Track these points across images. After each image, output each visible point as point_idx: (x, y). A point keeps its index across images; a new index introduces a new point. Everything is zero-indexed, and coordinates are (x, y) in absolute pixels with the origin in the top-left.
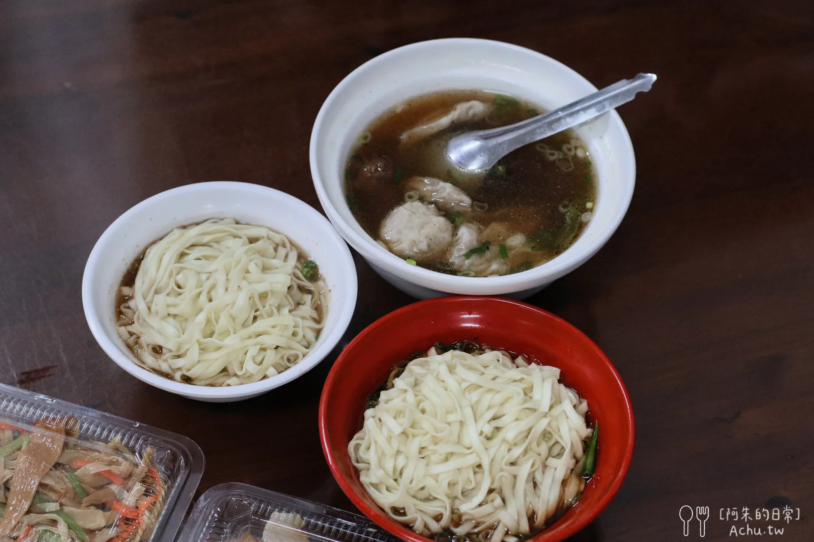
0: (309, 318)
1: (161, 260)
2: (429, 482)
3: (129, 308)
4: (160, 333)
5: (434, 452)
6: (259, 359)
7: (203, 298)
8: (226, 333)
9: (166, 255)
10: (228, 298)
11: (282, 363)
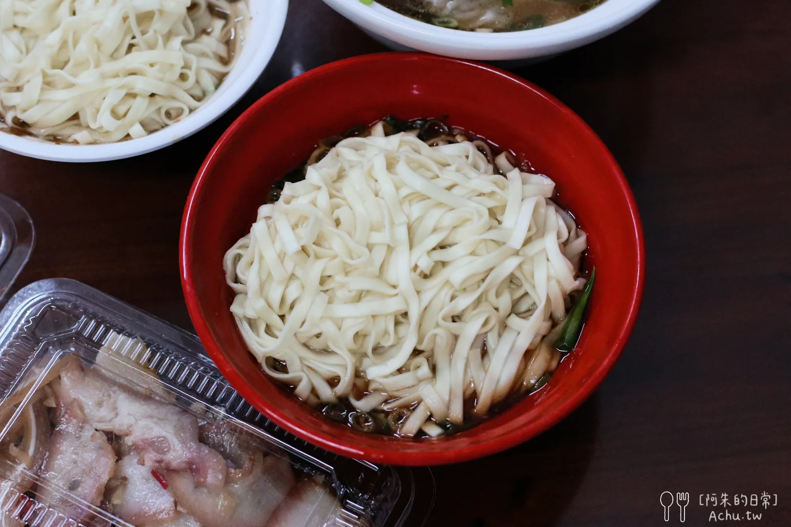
0: (211, 55)
2: (328, 328)
5: (343, 286)
6: (121, 110)
7: (64, 8)
8: (82, 65)
10: (98, 14)
11: (156, 117)
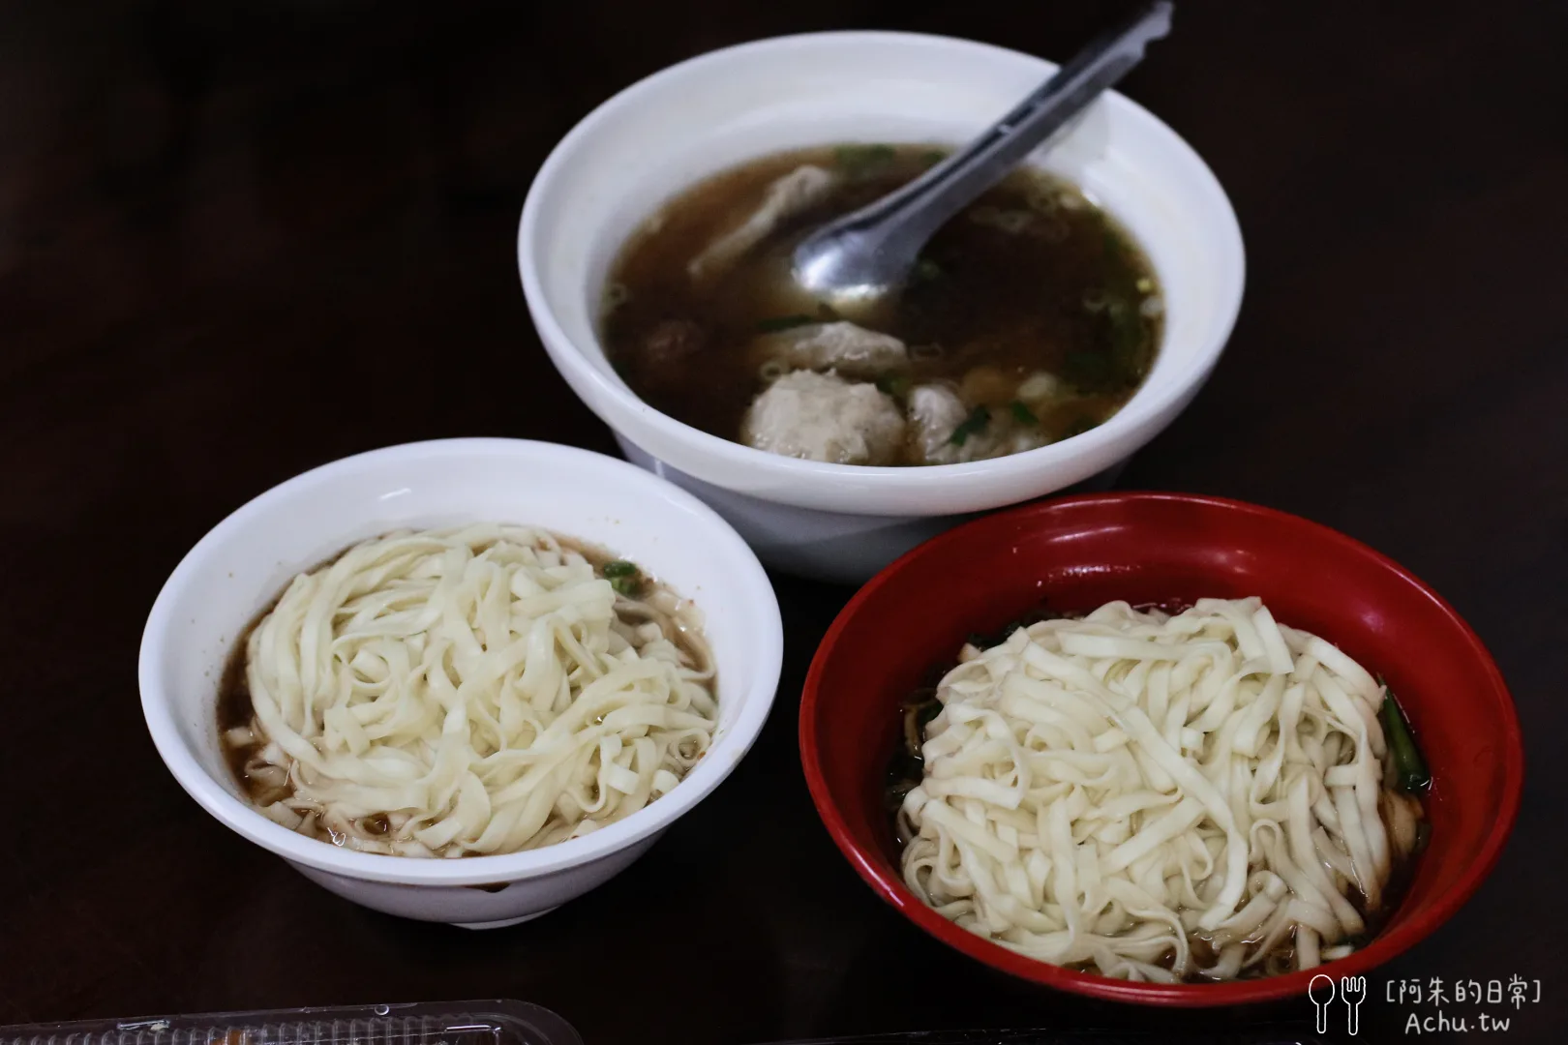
0: (675, 663)
1: (297, 646)
2: (1118, 889)
3: (264, 765)
4: (371, 784)
5: (1103, 821)
6: (627, 761)
7: (438, 682)
8: (527, 734)
9: (304, 631)
10: (499, 662)
11: (670, 760)
